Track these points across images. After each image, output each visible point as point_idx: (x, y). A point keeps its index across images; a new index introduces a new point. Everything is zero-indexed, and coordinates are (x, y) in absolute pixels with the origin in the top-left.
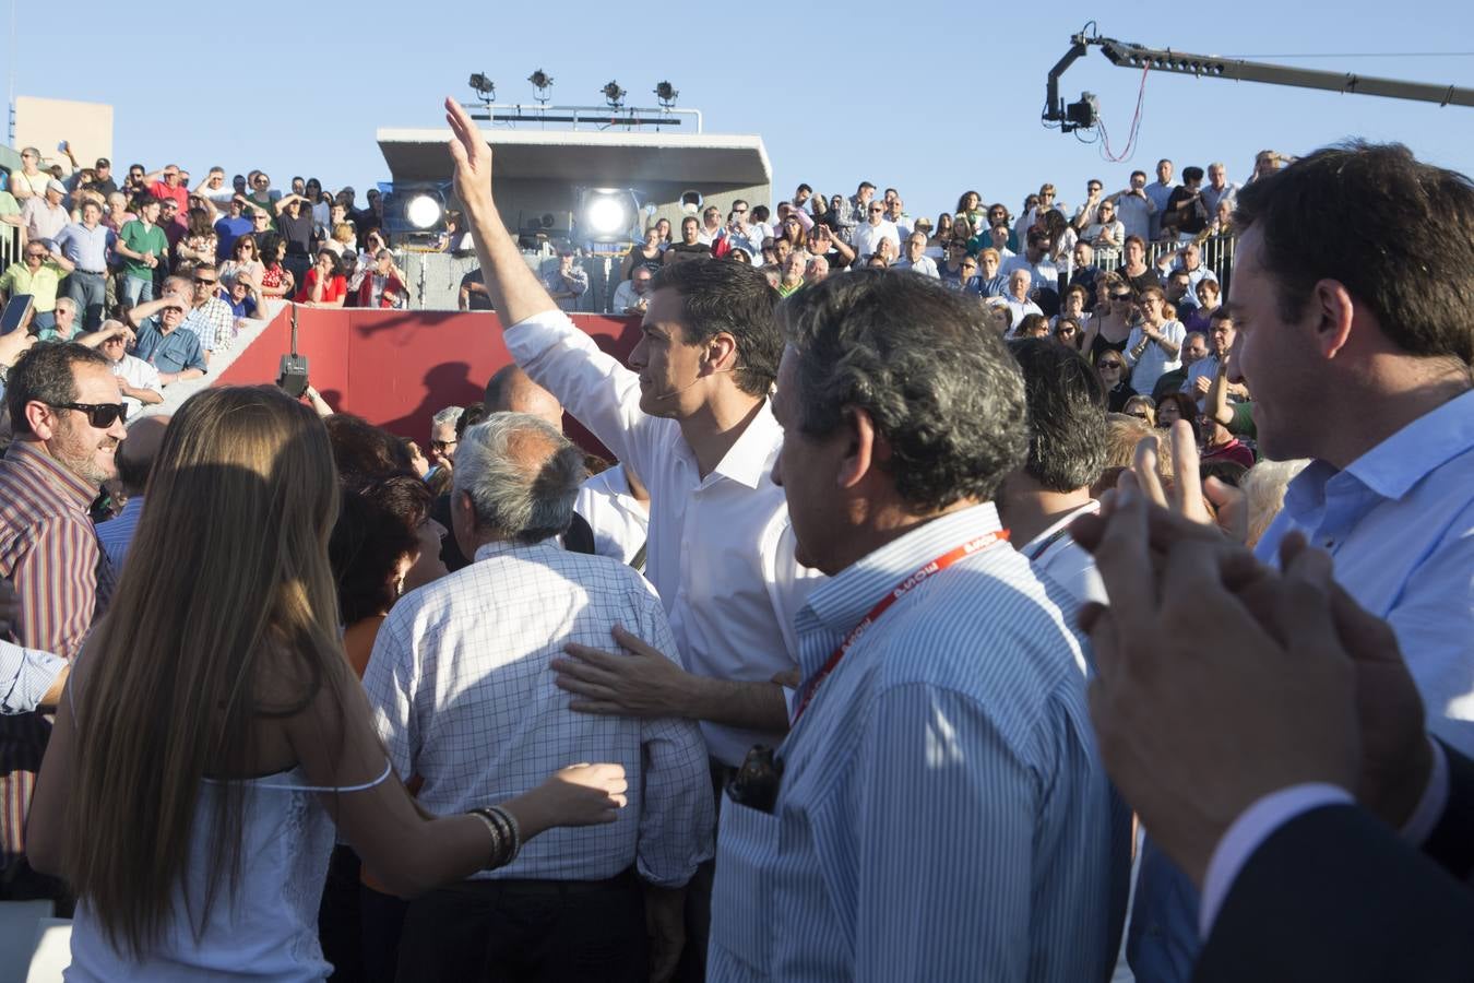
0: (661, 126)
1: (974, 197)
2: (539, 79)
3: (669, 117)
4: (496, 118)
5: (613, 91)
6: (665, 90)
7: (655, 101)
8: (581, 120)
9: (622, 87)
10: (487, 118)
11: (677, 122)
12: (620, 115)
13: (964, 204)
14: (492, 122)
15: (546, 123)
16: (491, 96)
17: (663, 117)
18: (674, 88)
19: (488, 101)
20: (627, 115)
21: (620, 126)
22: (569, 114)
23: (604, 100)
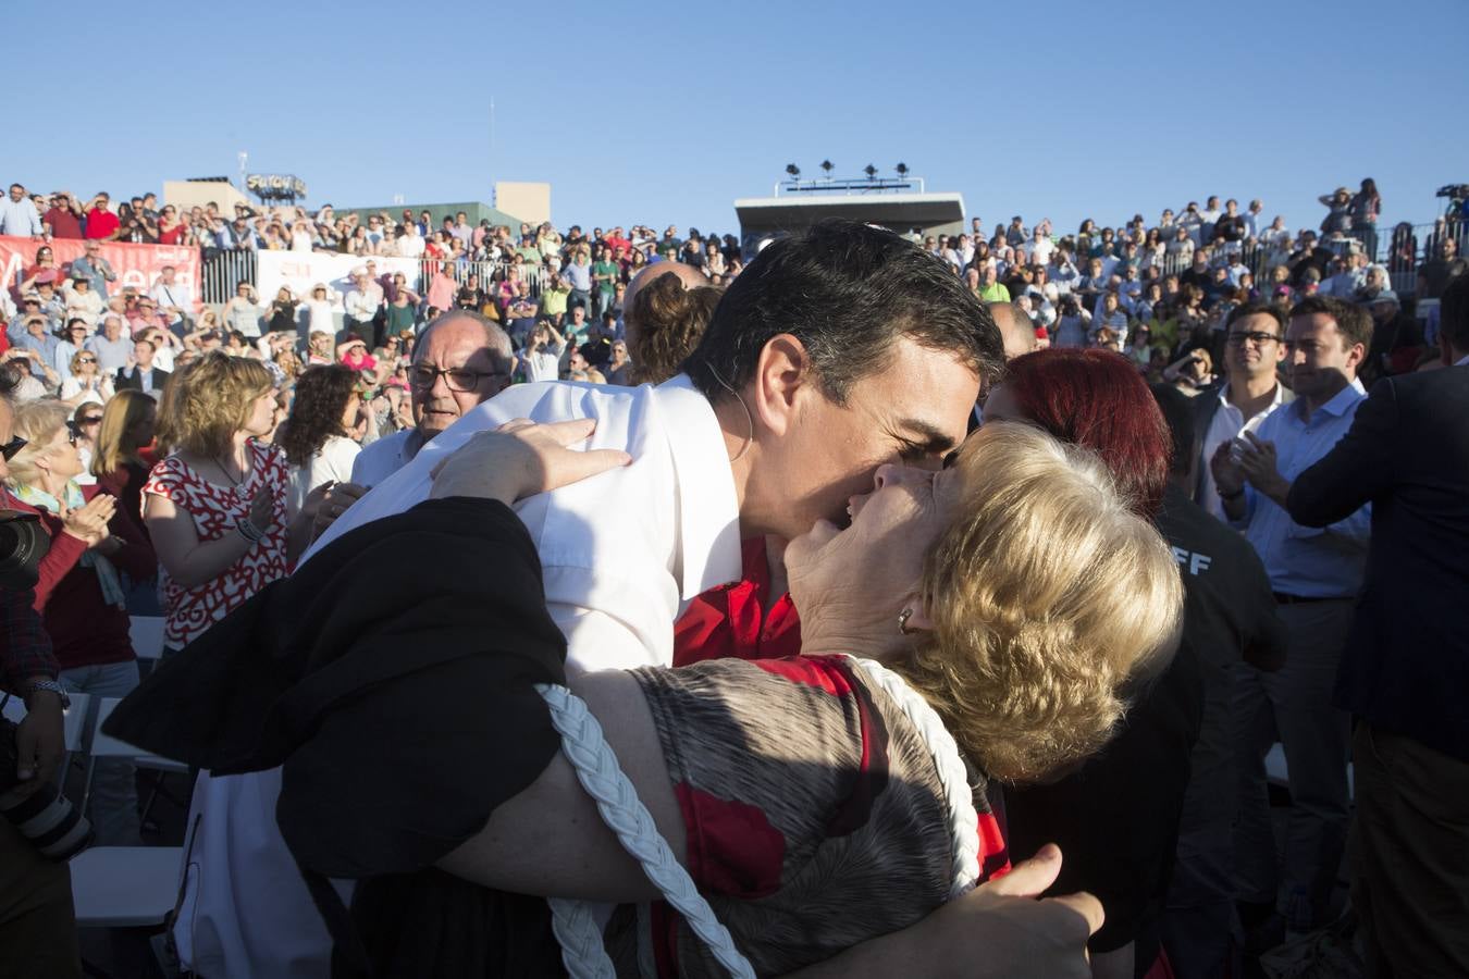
0: (899, 189)
1: (1090, 224)
2: (827, 165)
3: (904, 183)
4: (802, 189)
5: (871, 170)
6: (902, 168)
7: (895, 174)
8: (852, 188)
9: (876, 167)
10: (796, 189)
11: (908, 186)
12: (874, 184)
13: (1084, 228)
14: (798, 192)
15: (831, 191)
16: (797, 176)
17: (900, 183)
18: (907, 166)
19: (797, 179)
20: (878, 184)
21: (874, 191)
22: (844, 185)
23: (865, 175)
